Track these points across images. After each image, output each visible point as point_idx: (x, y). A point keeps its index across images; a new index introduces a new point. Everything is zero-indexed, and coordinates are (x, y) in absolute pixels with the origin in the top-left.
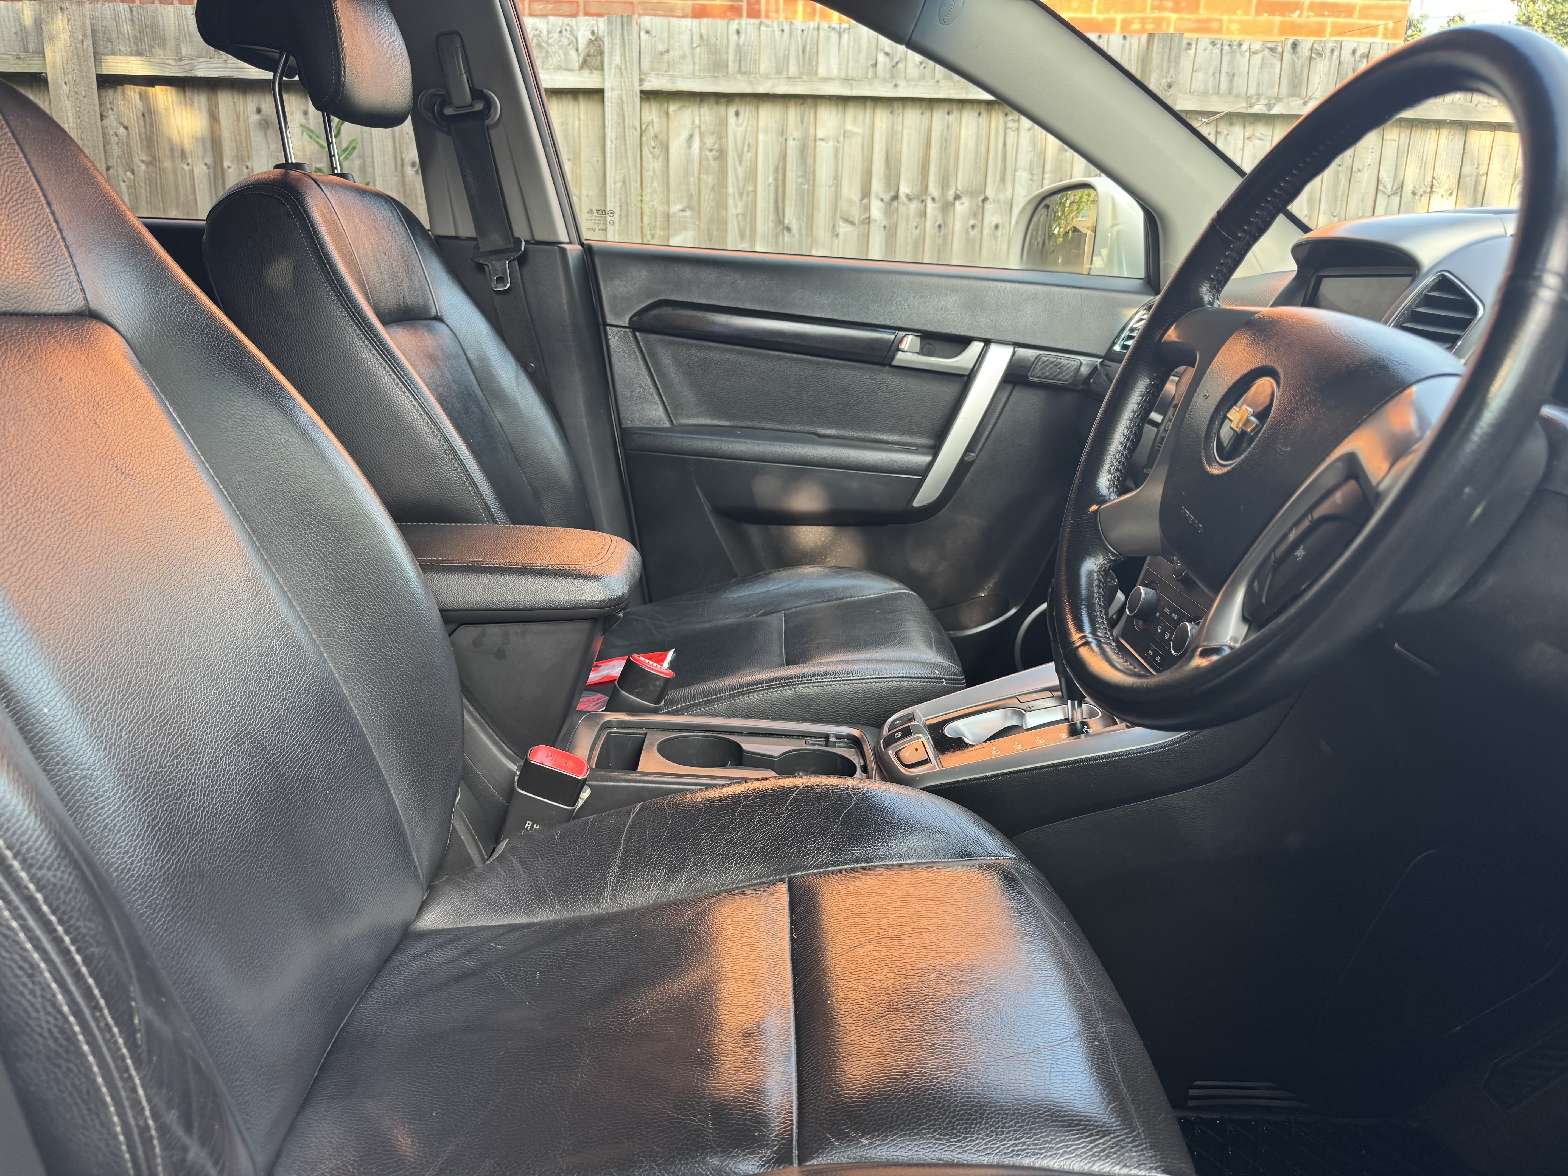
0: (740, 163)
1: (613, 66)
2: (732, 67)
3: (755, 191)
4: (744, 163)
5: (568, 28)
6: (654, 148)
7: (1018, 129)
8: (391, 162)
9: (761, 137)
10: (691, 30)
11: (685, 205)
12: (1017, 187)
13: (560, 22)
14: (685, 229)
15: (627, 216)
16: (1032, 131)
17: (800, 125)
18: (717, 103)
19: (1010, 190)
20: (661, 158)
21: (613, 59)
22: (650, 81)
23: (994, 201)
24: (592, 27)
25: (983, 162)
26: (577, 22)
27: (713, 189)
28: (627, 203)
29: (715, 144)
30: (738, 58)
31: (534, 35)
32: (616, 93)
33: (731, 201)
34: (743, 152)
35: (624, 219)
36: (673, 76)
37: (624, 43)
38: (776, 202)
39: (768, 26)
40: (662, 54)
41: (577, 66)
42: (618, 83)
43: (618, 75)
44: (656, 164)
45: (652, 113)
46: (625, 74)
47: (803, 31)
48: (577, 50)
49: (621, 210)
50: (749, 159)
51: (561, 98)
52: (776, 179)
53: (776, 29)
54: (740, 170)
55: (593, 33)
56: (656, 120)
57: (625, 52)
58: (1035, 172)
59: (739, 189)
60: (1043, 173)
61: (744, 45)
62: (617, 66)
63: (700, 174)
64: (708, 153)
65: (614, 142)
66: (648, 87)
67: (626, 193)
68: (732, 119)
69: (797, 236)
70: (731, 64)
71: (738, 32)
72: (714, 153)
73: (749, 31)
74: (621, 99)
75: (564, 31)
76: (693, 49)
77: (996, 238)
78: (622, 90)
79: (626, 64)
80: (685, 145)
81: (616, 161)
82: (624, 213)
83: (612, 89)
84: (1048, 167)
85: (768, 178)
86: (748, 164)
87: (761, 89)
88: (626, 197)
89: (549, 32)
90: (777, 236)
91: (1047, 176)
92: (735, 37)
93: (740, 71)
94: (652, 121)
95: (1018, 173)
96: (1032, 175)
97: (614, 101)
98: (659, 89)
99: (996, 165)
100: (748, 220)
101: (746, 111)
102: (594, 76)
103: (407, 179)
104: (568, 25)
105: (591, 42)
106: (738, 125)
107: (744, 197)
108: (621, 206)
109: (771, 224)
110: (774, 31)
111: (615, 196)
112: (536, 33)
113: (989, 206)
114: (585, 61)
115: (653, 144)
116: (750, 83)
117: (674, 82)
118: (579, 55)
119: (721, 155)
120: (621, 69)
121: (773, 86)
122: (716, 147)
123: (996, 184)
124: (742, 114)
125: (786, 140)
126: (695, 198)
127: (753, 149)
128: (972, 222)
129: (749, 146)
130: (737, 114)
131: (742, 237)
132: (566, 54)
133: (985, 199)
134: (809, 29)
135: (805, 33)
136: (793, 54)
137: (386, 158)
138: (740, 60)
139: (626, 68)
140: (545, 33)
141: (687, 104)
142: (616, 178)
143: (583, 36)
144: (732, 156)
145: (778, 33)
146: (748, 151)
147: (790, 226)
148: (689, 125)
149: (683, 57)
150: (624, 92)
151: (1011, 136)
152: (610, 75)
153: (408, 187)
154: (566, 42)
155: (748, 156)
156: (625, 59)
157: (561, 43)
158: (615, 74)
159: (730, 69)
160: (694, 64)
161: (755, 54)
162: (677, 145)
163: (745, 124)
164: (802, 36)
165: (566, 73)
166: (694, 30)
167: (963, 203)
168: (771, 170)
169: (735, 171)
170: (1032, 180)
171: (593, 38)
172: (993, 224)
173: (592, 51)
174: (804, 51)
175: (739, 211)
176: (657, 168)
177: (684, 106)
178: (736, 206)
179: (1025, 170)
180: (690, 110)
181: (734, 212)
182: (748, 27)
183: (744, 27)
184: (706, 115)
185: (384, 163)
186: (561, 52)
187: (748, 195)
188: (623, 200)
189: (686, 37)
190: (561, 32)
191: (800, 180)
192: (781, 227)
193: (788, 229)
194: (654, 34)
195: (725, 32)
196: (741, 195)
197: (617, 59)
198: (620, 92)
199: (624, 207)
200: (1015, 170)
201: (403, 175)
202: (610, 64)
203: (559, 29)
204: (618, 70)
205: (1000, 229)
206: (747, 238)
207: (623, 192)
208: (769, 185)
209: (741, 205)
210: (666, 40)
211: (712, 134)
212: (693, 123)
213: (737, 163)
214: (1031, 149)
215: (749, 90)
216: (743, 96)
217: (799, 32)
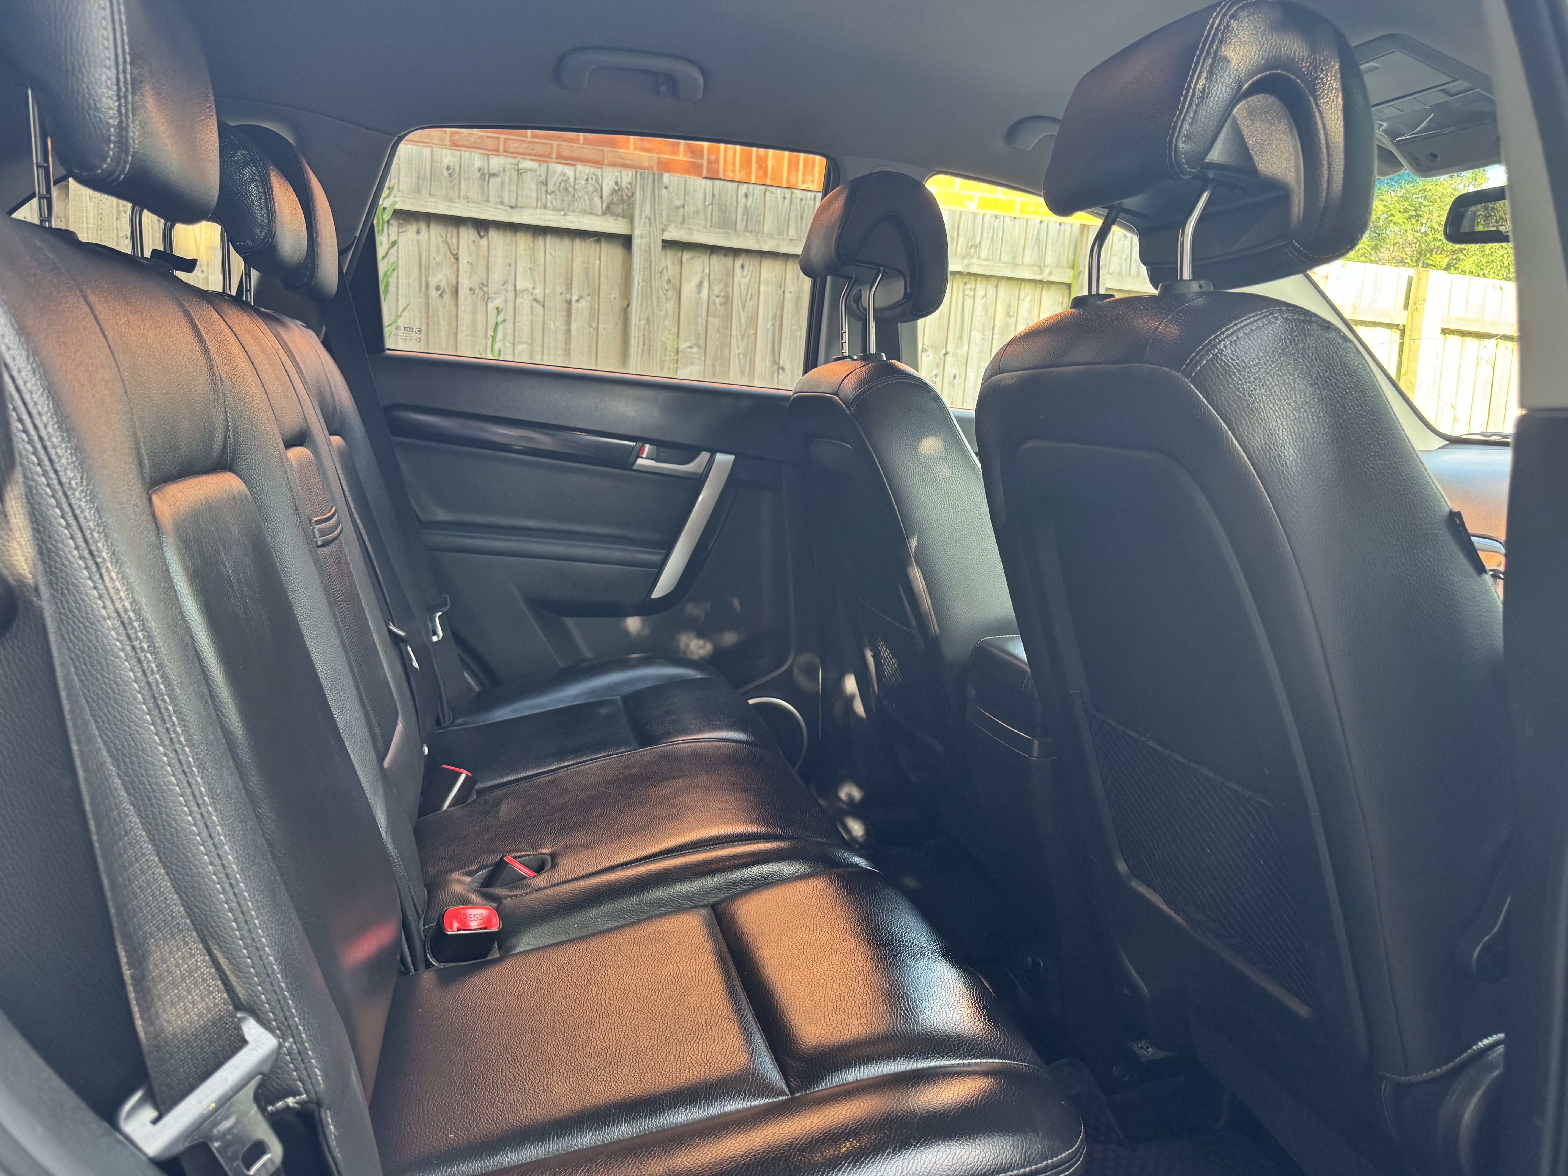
0: (744, 310)
1: (643, 216)
2: (740, 225)
3: (756, 334)
4: (746, 309)
5: (594, 177)
6: (667, 290)
7: (974, 297)
8: (416, 284)
9: (762, 288)
10: (705, 190)
11: (693, 342)
12: (972, 344)
13: (587, 171)
14: (692, 364)
15: (649, 350)
16: (985, 299)
17: (796, 281)
18: (725, 255)
19: (966, 348)
20: (673, 300)
21: (643, 210)
22: (670, 232)
23: (953, 355)
24: (617, 177)
25: (946, 322)
26: (602, 172)
27: (718, 330)
28: (649, 339)
29: (722, 291)
30: (745, 218)
31: (562, 180)
32: (644, 240)
33: (734, 341)
34: (746, 299)
35: (646, 355)
36: (690, 229)
37: (654, 197)
38: (773, 345)
39: (772, 193)
40: (678, 208)
41: (600, 212)
42: (647, 232)
43: (647, 225)
44: (668, 305)
45: (668, 260)
46: (653, 224)
47: (801, 200)
48: (601, 197)
49: (644, 344)
50: (751, 305)
51: (584, 240)
52: (773, 325)
53: (779, 196)
54: (743, 315)
55: (617, 183)
56: (670, 266)
57: (654, 205)
58: (986, 333)
59: (741, 331)
60: (993, 334)
61: (751, 207)
62: (647, 217)
63: (707, 316)
64: (715, 298)
65: (641, 284)
66: (667, 236)
67: (649, 329)
68: (738, 271)
69: (789, 375)
70: (739, 222)
71: (746, 196)
72: (720, 299)
73: (755, 196)
74: (649, 247)
75: (590, 180)
76: (705, 206)
77: (954, 386)
78: (650, 238)
79: (655, 216)
80: (696, 290)
81: (642, 301)
82: (646, 348)
83: (642, 237)
84: (996, 330)
85: (767, 323)
86: (750, 310)
87: (767, 248)
88: (650, 333)
89: (575, 179)
90: (773, 374)
91: (995, 337)
92: (744, 200)
93: (746, 230)
94: (667, 267)
95: (973, 333)
96: (984, 335)
97: (642, 248)
98: (678, 239)
99: (956, 325)
100: (748, 359)
101: (751, 264)
102: (618, 222)
103: (431, 301)
104: (594, 174)
105: (614, 191)
106: (743, 277)
107: (746, 339)
108: (644, 341)
109: (768, 364)
110: (777, 198)
111: (639, 332)
112: (564, 178)
113: (949, 358)
114: (608, 208)
115: (666, 287)
116: (758, 241)
117: (691, 234)
118: (602, 202)
119: (727, 301)
120: (650, 220)
121: (778, 245)
122: (722, 294)
123: (956, 341)
124: (746, 268)
125: (784, 292)
126: (703, 337)
127: (755, 298)
128: (935, 372)
129: (752, 295)
130: (742, 267)
131: (742, 373)
132: (591, 200)
133: (946, 354)
134: (806, 199)
135: (804, 201)
136: (792, 219)
137: (411, 280)
138: (747, 220)
139: (655, 219)
140: (572, 179)
141: (699, 255)
142: (641, 317)
143: (608, 185)
144: (736, 302)
145: (780, 200)
146: (750, 300)
147: (784, 366)
148: (699, 274)
149: (697, 212)
150: (652, 240)
151: (969, 302)
152: (639, 223)
153: (431, 309)
154: (591, 189)
155: (751, 304)
156: (655, 211)
157: (586, 190)
158: (645, 223)
159: (738, 227)
160: (706, 219)
161: (760, 216)
162: (688, 289)
163: (749, 276)
164: (800, 204)
165: (592, 217)
166: (707, 190)
167: (929, 356)
168: (770, 317)
169: (739, 317)
170: (983, 339)
171: (617, 188)
172: (952, 375)
173: (615, 200)
174: (802, 218)
175: (740, 351)
176: (669, 308)
177: (696, 256)
178: (738, 347)
179: (978, 330)
180: (701, 260)
181: (737, 352)
182: (755, 192)
183: (751, 192)
184: (717, 263)
185: (409, 284)
186: (586, 198)
187: (748, 338)
188: (646, 336)
189: (700, 195)
190: (587, 180)
191: (794, 327)
192: (776, 367)
193: (783, 369)
194: (671, 190)
195: (735, 194)
196: (743, 337)
197: (648, 211)
198: (648, 240)
199: (647, 342)
200: (971, 330)
201: (427, 297)
202: (641, 215)
203: (585, 177)
204: (647, 220)
205: (957, 378)
206: (747, 374)
207: (647, 329)
208: (768, 331)
209: (742, 345)
210: (682, 196)
211: (720, 282)
212: (703, 272)
213: (741, 309)
214: (983, 314)
215: (756, 247)
216: (748, 252)
217: (799, 200)
